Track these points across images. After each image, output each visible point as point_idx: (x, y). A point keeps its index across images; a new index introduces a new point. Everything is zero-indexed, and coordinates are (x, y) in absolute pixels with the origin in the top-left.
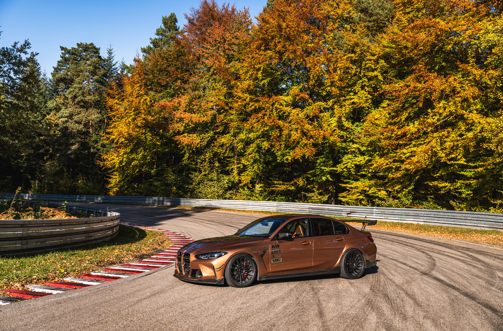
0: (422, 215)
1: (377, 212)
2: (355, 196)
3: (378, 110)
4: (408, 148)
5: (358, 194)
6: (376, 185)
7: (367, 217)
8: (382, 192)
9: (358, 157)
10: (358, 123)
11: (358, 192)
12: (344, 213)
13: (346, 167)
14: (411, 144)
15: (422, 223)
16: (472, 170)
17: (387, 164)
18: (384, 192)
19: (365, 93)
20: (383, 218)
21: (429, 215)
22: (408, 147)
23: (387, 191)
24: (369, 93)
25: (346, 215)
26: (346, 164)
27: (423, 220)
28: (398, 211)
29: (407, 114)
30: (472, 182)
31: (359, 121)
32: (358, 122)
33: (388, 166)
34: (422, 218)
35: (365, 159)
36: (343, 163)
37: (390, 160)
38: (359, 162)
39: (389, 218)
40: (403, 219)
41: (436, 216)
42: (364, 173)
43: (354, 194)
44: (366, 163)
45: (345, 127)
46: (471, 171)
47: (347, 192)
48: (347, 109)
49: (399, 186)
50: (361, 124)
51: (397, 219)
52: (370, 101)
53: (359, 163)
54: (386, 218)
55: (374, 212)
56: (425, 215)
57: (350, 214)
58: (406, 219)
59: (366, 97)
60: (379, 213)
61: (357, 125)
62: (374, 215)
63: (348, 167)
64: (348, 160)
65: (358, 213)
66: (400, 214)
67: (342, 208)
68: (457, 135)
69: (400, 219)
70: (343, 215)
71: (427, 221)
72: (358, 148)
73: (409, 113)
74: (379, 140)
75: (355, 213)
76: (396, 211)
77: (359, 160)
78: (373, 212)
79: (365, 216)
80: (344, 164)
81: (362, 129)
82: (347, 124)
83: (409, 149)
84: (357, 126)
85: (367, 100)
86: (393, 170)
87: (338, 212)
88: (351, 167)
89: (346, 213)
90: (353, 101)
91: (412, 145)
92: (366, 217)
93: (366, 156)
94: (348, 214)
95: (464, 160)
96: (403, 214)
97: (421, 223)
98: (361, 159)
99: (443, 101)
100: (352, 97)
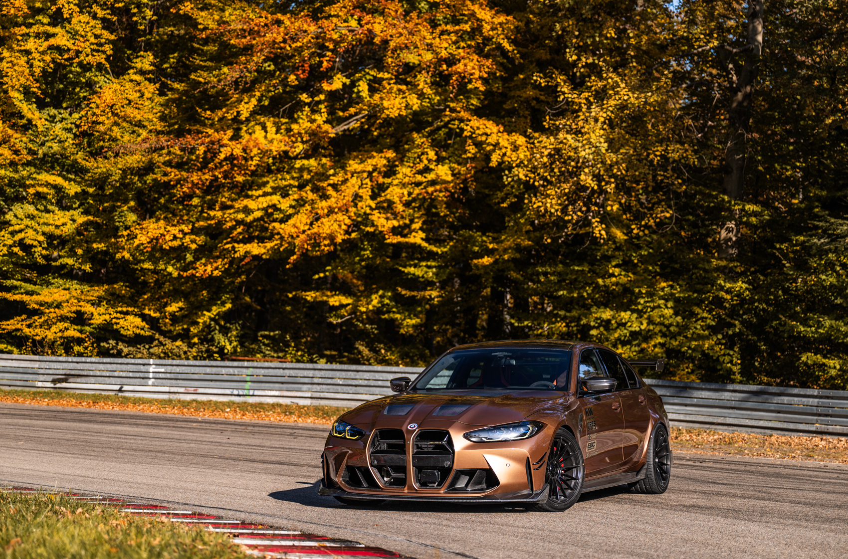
0: (306, 380)
1: (161, 376)
2: (54, 329)
3: (126, 77)
4: (257, 197)
5: (61, 325)
6: (113, 299)
7: (125, 388)
8: (130, 318)
9: (53, 212)
10: (53, 111)
11: (63, 319)
12: (42, 378)
13: (22, 240)
14: (265, 184)
15: (307, 402)
16: (433, 264)
17: (175, 238)
18: (138, 321)
19: (93, 23)
20: (182, 390)
21: (329, 381)
22: (260, 192)
23: (144, 317)
24: (107, 24)
25: (52, 385)
26: (21, 231)
27: (309, 395)
28: (231, 371)
29: (254, 101)
30: (434, 294)
31: (58, 106)
32: (56, 107)
33: (176, 243)
34: (305, 387)
35: (74, 221)
36: (11, 229)
37: (183, 227)
38: (57, 227)
39: (200, 390)
40: (246, 392)
41: (350, 382)
42: (70, 261)
43: (48, 325)
44: (79, 232)
45: (22, 117)
46: (429, 267)
47: (24, 317)
48: (36, 63)
49: (181, 304)
50: (66, 115)
51: (228, 392)
52: (108, 48)
53: (58, 232)
54: (191, 390)
55: (151, 375)
56: (316, 380)
57: (65, 381)
58: (256, 393)
59: (97, 36)
60: (168, 376)
61: (54, 117)
62: (150, 382)
63: (28, 242)
64: (27, 222)
65: (92, 380)
66: (235, 378)
67: (37, 365)
68: (414, 171)
69: (236, 392)
70: (40, 384)
71: (322, 395)
72: (55, 187)
73: (260, 100)
74: (150, 168)
75: (83, 380)
76: (224, 371)
77: (58, 223)
78: (146, 375)
79: (117, 387)
80: (13, 234)
81: (69, 130)
82: (28, 110)
83: (260, 199)
84: (52, 119)
85: (101, 45)
86: (189, 257)
87: (19, 376)
88: (35, 243)
89: (51, 378)
90: (52, 41)
91: (268, 189)
92: (120, 390)
93: (75, 213)
94: (54, 381)
95: (423, 235)
96: (248, 378)
97: (302, 402)
98: (62, 221)
99: (339, 76)
100: (51, 30)
